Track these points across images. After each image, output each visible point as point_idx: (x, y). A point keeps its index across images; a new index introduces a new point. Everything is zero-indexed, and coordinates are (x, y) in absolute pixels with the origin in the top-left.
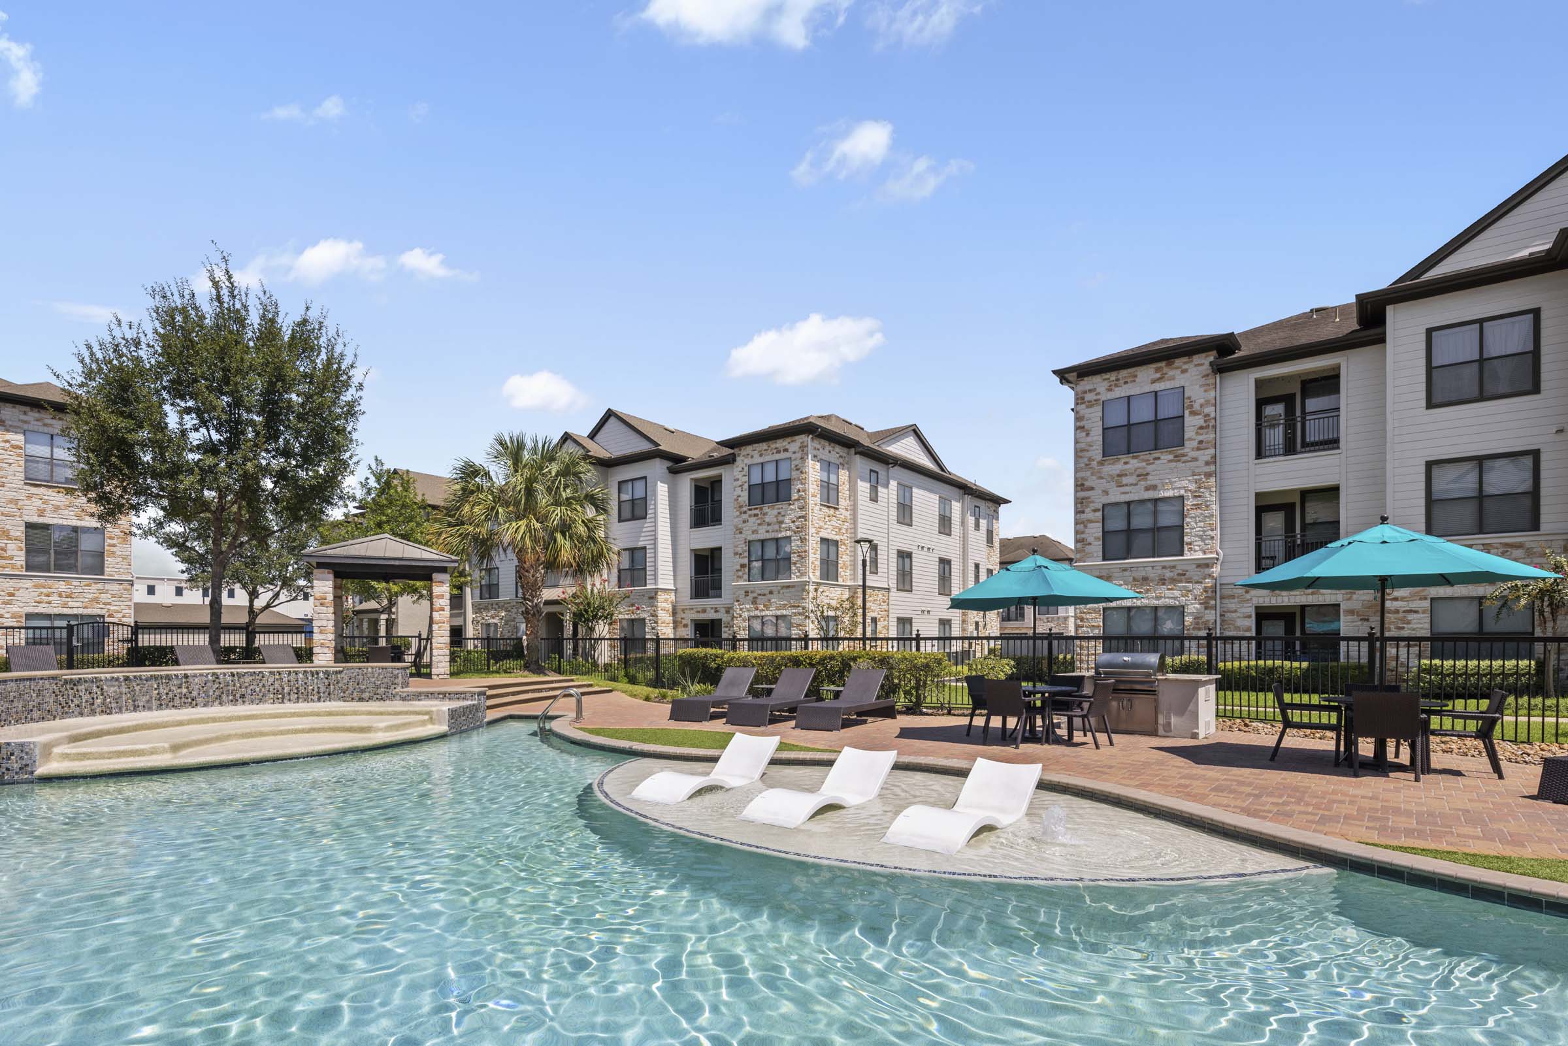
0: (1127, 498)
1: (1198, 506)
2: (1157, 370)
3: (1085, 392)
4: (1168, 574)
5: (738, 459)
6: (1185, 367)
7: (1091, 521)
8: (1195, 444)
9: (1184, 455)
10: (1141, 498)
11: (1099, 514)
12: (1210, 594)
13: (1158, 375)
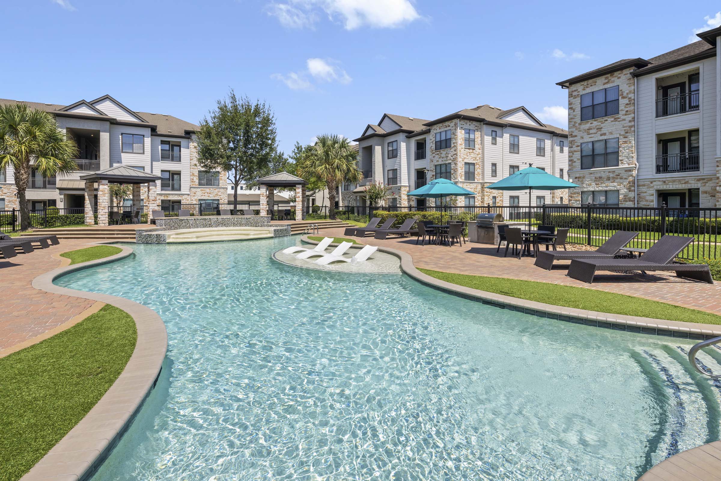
0: (592, 140)
1: (625, 142)
2: (606, 78)
3: (573, 92)
4: (611, 175)
5: (432, 131)
6: (620, 76)
7: (575, 151)
8: (624, 112)
9: (619, 118)
10: (599, 139)
11: (579, 148)
12: (631, 184)
13: (607, 81)
